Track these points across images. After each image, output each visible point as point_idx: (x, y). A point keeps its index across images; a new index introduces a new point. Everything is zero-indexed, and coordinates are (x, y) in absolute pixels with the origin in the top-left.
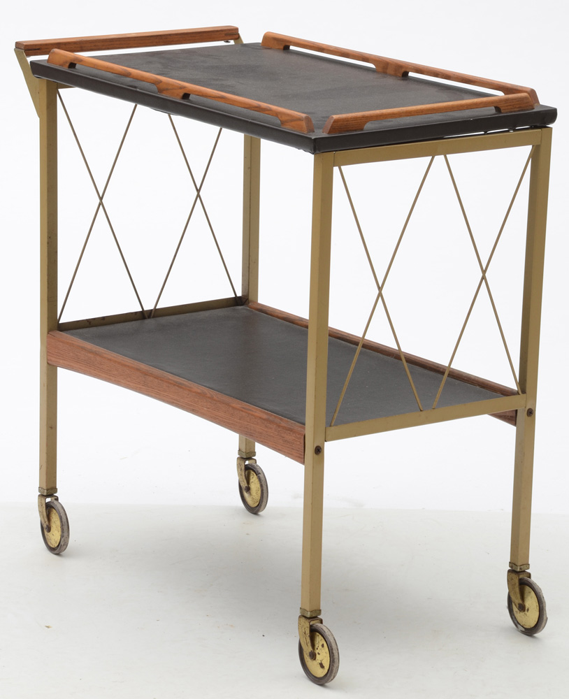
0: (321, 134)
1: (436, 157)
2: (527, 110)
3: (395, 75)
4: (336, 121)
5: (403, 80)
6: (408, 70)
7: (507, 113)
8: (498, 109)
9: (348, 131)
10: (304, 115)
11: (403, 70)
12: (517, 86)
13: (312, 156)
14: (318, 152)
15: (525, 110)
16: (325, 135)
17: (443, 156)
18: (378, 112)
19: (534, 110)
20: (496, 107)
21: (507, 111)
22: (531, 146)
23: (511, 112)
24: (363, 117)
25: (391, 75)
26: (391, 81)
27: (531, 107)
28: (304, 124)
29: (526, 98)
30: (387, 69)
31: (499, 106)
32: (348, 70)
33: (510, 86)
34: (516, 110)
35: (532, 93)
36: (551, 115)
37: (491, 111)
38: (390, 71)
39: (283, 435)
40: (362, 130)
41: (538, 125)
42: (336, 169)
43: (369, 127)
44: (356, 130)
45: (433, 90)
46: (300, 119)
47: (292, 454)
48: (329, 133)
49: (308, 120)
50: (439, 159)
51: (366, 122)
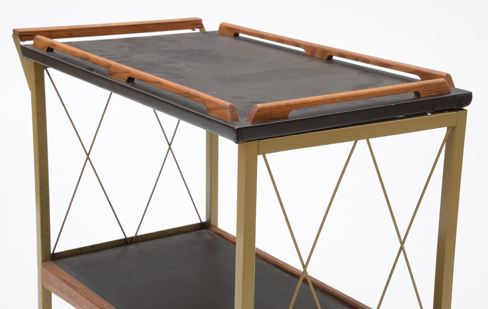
0: (244, 123)
1: (359, 142)
2: (445, 94)
3: (321, 59)
4: (260, 110)
5: (328, 63)
6: (332, 55)
7: (426, 97)
8: (417, 94)
9: (272, 119)
10: (228, 104)
11: (328, 54)
12: (433, 71)
13: (237, 145)
14: (241, 141)
15: (442, 94)
16: (249, 124)
17: (365, 140)
18: (302, 100)
19: (451, 94)
20: (415, 92)
21: (425, 95)
22: (446, 128)
23: (430, 96)
24: (288, 105)
25: (318, 58)
26: (318, 64)
27: (448, 92)
28: (228, 112)
29: (444, 83)
30: (314, 53)
31: (418, 91)
33: (426, 71)
34: (434, 94)
35: (448, 77)
36: (466, 98)
37: (410, 96)
38: (317, 55)
40: (286, 118)
41: (455, 108)
42: (260, 158)
43: (294, 114)
44: (280, 119)
45: (354, 73)
46: (224, 108)
48: (252, 122)
49: (231, 107)
50: (362, 143)
51: (290, 110)
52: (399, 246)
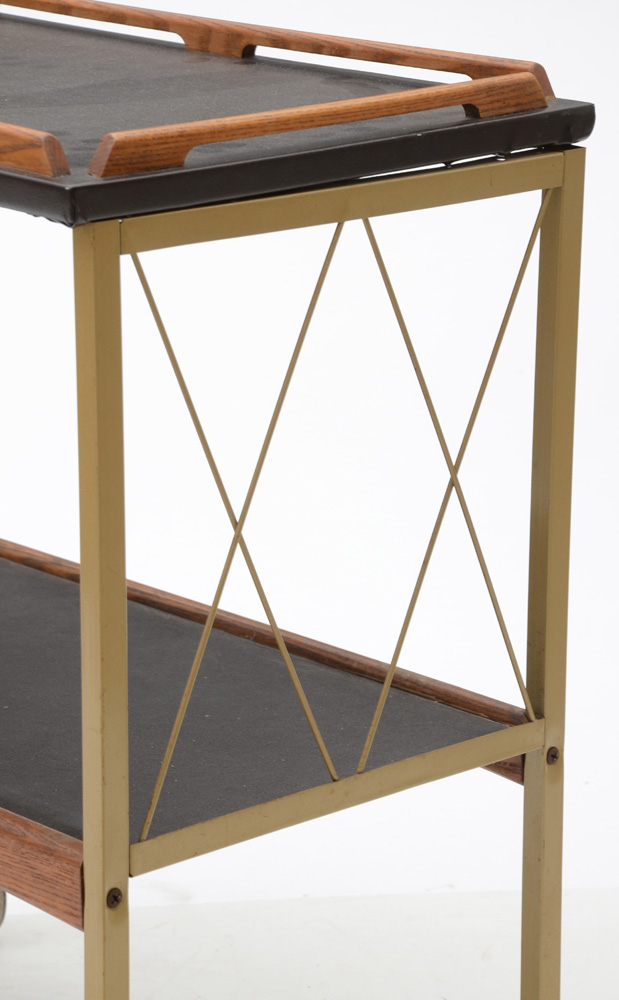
0: (84, 177)
1: (348, 225)
2: (534, 110)
3: (227, 55)
4: (120, 147)
5: (246, 63)
6: (254, 43)
7: (491, 117)
8: (471, 110)
9: (147, 169)
10: (42, 135)
11: (244, 43)
12: (503, 60)
13: (68, 232)
14: (81, 221)
15: (528, 111)
16: (95, 180)
17: (360, 221)
18: (214, 123)
19: (550, 109)
20: (465, 106)
21: (491, 113)
22: (538, 193)
23: (501, 115)
24: (182, 135)
25: (217, 55)
26: (220, 67)
27: (540, 104)
28: (43, 155)
29: (530, 83)
30: (208, 42)
31: (473, 103)
32: (125, 48)
33: (485, 61)
34: (509, 110)
35: (539, 70)
36: (580, 119)
37: (456, 115)
38: (216, 45)
39: (32, 863)
40: (180, 165)
41: (557, 143)
42: (126, 261)
43: (196, 158)
44: (166, 167)
45: (315, 81)
46: (32, 144)
47: (54, 907)
48: (104, 176)
49: (52, 145)
50: (354, 228)
51: (188, 148)
52: (448, 476)
